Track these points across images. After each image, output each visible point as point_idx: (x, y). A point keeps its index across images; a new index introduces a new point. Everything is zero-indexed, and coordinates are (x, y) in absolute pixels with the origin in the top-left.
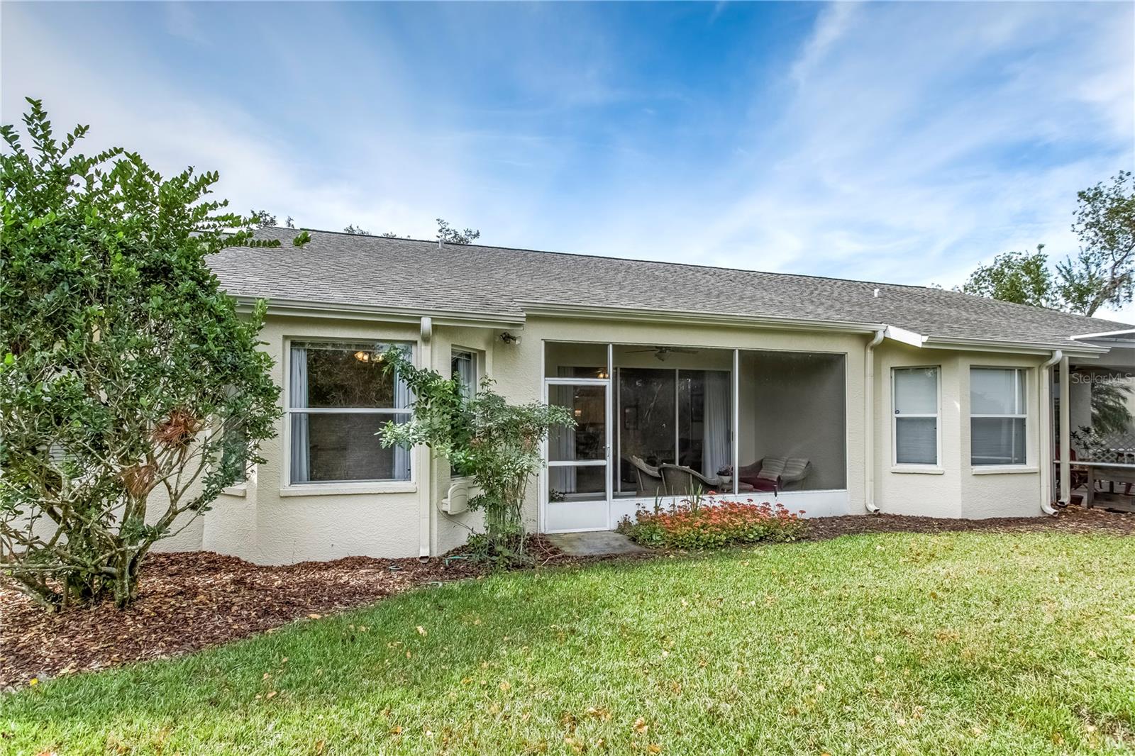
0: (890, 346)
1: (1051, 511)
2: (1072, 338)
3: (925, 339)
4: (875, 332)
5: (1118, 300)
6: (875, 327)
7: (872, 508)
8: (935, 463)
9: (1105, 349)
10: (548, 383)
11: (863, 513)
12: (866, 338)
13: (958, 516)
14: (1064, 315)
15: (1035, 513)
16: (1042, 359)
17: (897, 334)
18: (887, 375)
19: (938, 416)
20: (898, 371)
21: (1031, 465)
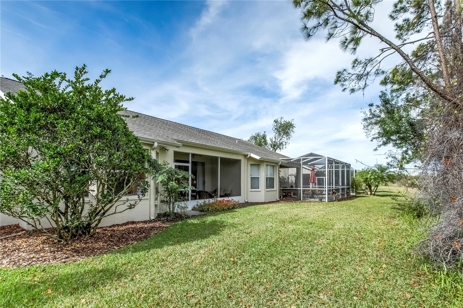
0: (251, 159)
1: (278, 199)
2: (280, 159)
3: (260, 157)
4: (248, 154)
5: (281, 149)
6: (248, 153)
7: (246, 201)
8: (259, 189)
9: (286, 162)
10: (174, 164)
11: (244, 202)
12: (246, 156)
13: (264, 201)
14: (271, 151)
15: (276, 200)
16: (277, 163)
17: (253, 156)
18: (249, 166)
19: (260, 177)
20: (251, 165)
21: (275, 189)
